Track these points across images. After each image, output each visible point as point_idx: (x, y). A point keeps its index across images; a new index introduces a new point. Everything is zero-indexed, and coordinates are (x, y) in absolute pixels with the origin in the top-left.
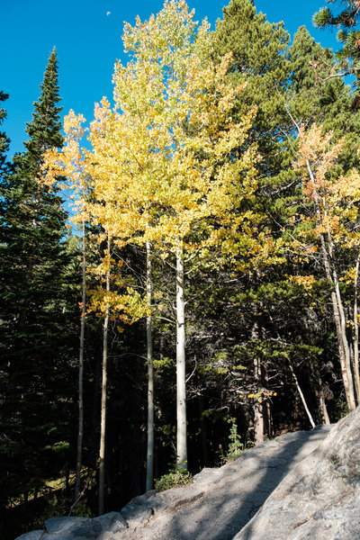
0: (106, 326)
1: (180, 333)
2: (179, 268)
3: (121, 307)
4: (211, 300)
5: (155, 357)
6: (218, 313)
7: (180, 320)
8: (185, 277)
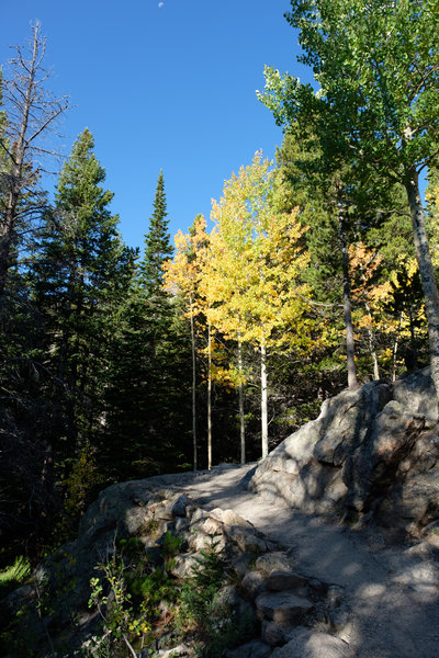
0: (209, 388)
1: (264, 395)
2: (263, 352)
3: (228, 377)
4: (284, 371)
5: (246, 412)
6: (291, 380)
7: (264, 385)
8: (268, 358)
